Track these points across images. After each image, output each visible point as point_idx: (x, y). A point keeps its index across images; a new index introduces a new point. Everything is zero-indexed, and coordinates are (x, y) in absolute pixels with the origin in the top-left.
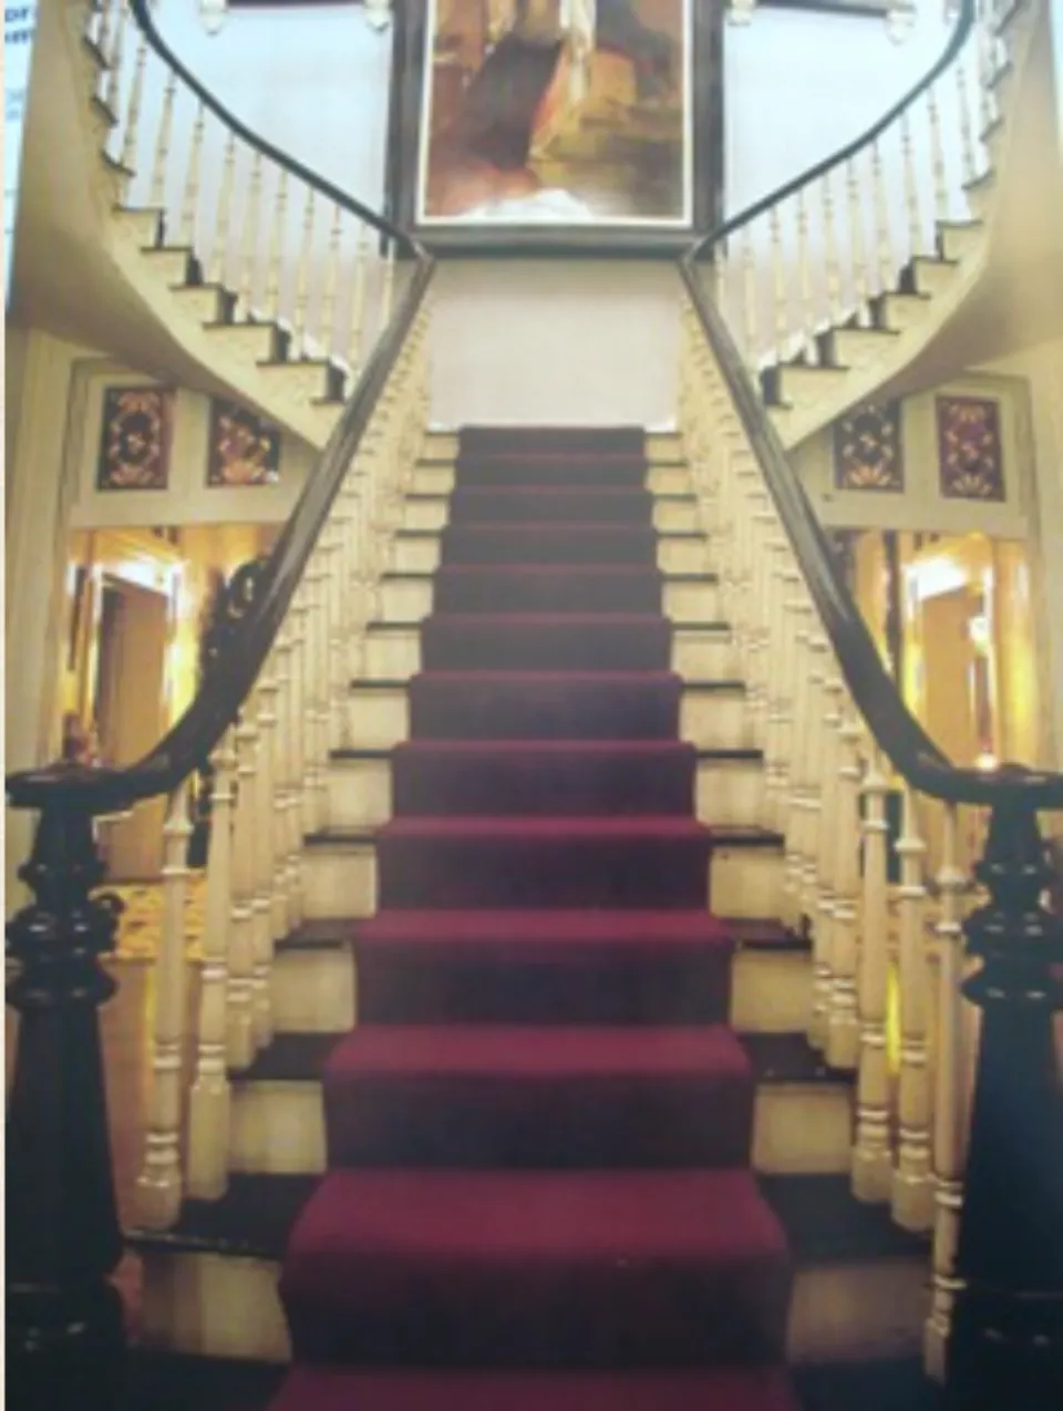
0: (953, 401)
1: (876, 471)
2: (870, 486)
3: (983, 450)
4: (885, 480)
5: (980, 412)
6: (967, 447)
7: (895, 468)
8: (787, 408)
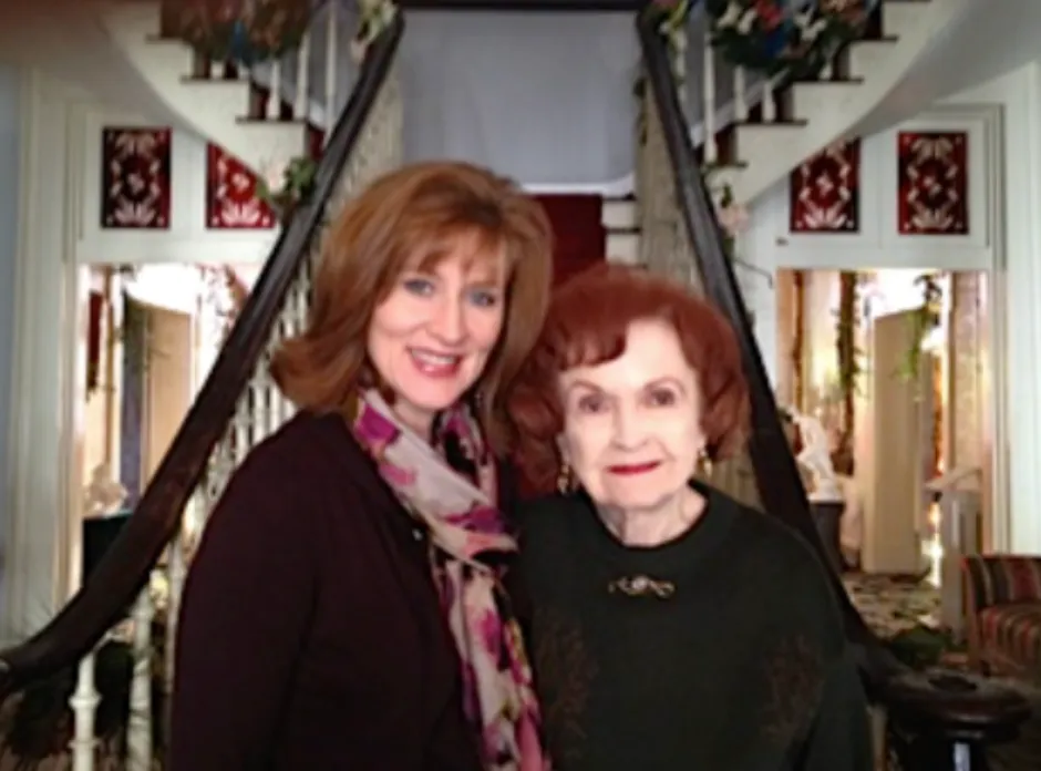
0: (916, 136)
1: (831, 213)
2: (824, 229)
3: (945, 184)
4: (840, 221)
5: (947, 145)
6: (928, 181)
7: (851, 210)
8: (743, 165)
